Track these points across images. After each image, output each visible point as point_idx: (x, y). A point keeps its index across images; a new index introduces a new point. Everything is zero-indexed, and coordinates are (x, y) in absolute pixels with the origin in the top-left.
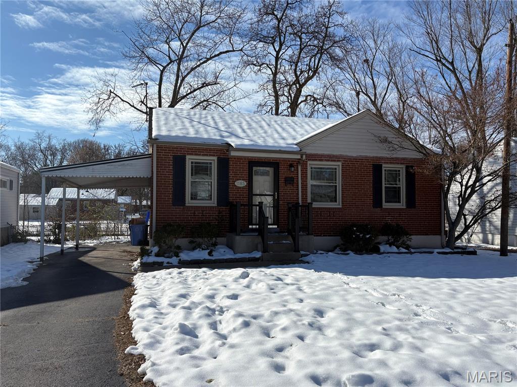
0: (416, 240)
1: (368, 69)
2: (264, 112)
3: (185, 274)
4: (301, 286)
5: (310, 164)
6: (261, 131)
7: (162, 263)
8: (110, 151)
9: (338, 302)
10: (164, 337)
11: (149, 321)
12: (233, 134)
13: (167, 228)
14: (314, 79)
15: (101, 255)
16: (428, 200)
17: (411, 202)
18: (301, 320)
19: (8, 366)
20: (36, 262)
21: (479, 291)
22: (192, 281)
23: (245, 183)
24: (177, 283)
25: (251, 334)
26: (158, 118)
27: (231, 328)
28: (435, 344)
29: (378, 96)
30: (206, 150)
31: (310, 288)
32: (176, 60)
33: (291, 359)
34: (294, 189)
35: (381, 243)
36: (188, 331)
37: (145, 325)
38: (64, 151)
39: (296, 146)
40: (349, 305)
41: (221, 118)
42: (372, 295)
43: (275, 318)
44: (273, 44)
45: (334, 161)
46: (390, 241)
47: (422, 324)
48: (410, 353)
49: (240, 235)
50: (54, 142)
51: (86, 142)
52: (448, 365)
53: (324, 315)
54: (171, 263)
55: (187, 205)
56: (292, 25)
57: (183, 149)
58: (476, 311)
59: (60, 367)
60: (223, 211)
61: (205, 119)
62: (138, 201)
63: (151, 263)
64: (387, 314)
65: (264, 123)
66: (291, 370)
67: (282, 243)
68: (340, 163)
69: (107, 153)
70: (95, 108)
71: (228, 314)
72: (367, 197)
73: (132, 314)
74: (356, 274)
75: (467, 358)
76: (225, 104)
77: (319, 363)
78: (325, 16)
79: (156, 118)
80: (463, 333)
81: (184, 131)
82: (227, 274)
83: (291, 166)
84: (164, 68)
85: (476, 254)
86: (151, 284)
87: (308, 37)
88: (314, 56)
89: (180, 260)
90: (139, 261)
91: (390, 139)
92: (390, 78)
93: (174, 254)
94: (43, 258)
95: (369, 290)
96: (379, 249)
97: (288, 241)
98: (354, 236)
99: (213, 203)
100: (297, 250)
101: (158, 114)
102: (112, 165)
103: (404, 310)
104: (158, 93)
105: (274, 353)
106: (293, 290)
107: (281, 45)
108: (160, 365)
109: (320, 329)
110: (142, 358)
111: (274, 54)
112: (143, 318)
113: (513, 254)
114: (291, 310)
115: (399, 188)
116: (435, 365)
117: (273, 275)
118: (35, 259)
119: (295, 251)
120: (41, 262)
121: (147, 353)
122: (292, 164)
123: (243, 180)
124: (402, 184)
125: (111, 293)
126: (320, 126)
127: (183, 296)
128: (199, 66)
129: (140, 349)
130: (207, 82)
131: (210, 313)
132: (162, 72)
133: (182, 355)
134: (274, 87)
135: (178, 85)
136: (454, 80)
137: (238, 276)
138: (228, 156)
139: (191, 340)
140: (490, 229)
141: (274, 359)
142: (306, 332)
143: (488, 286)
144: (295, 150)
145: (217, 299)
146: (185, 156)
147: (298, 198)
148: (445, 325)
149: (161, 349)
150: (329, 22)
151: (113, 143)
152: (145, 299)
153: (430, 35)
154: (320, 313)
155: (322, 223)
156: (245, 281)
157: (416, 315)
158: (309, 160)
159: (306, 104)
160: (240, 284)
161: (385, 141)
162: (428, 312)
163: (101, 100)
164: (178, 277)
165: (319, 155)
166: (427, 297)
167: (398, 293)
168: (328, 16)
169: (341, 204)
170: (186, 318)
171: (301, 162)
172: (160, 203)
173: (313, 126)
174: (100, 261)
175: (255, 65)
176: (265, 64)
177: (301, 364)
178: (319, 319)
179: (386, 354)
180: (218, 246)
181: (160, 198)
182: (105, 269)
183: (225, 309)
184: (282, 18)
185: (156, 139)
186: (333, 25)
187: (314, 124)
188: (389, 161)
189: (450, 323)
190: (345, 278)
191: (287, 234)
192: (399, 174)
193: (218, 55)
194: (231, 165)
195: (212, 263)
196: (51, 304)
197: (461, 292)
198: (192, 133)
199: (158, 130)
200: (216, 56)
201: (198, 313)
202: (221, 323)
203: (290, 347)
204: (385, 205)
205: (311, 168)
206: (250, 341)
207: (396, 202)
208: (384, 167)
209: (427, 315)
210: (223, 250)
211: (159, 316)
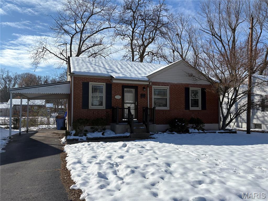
0: (207, 126)
1: (179, 39)
2: (126, 60)
3: (91, 145)
4: (155, 151)
5: (154, 87)
6: (128, 70)
7: (78, 139)
8: (41, 79)
9: (176, 159)
10: (89, 180)
11: (80, 171)
12: (113, 71)
13: (80, 121)
14: (152, 43)
15: (42, 135)
16: (212, 106)
17: (204, 107)
18: (160, 169)
19: (6, 197)
20: (7, 139)
21: (244, 152)
22: (96, 149)
23: (120, 97)
24: (89, 150)
25: (136, 177)
26: (73, 62)
27: (125, 174)
28: (230, 180)
29: (183, 52)
30: (100, 79)
31: (160, 152)
32: (80, 32)
33: (160, 189)
34: (145, 100)
35: (189, 128)
36: (102, 176)
37: (78, 173)
38: (16, 79)
39: (146, 78)
40: (182, 160)
41: (106, 62)
42: (192, 155)
43: (147, 168)
44: (131, 24)
45: (166, 86)
46: (194, 127)
47: (222, 170)
48: (220, 185)
49: (118, 124)
50: (10, 74)
51: (28, 74)
52: (240, 191)
53: (170, 166)
54: (83, 139)
55: (89, 108)
56: (141, 15)
57: (87, 79)
58: (246, 162)
59: (35, 197)
60: (109, 111)
61: (98, 63)
62: (57, 106)
63: (72, 139)
64: (202, 165)
65: (129, 66)
66: (161, 195)
67: (140, 128)
68: (168, 87)
69: (40, 80)
70: (35, 56)
71: (121, 167)
72: (182, 104)
73: (69, 167)
74: (181, 144)
75: (250, 187)
76: (106, 55)
77: (175, 192)
78: (158, 11)
79: (72, 62)
80: (242, 174)
81: (88, 69)
82: (115, 145)
83: (144, 88)
84: (73, 36)
85: (236, 133)
86: (75, 151)
87: (149, 22)
88: (152, 31)
89: (87, 138)
90: (64, 138)
91: (194, 75)
92: (190, 43)
93: (84, 134)
94: (11, 137)
95: (189, 152)
96: (189, 131)
97: (143, 127)
98: (176, 124)
99: (103, 107)
100: (148, 132)
101: (73, 60)
102: (49, 87)
103: (210, 162)
104: (70, 49)
105: (151, 187)
106: (151, 153)
107: (135, 25)
108: (91, 195)
109: (171, 173)
110: (80, 192)
111: (132, 30)
112: (75, 169)
113: (252, 133)
114: (154, 164)
115: (198, 99)
116: (234, 191)
117: (139, 145)
118: (6, 138)
119: (147, 132)
120: (10, 140)
121: (82, 188)
122: (144, 87)
123: (119, 95)
124: (199, 98)
125: (53, 156)
126: (157, 68)
127: (94, 157)
128: (92, 35)
129: (78, 186)
130: (96, 44)
131: (111, 166)
132: (72, 38)
133: (102, 189)
134: (132, 47)
135: (81, 45)
136: (221, 45)
137: (121, 146)
138: (111, 82)
139: (104, 180)
140: (240, 120)
141: (151, 190)
142: (164, 175)
143: (247, 149)
144: (146, 80)
145: (113, 158)
146: (89, 82)
147: (148, 105)
148: (232, 170)
149: (90, 186)
150: (160, 14)
151: (43, 75)
152: (75, 159)
153: (210, 23)
154: (168, 165)
155: (160, 117)
156: (125, 149)
157: (217, 165)
158: (153, 85)
159: (148, 56)
160: (123, 150)
161: (191, 75)
162: (222, 163)
163: (38, 52)
164: (88, 147)
165: (158, 83)
166: (220, 156)
167: (205, 154)
168: (160, 11)
169: (169, 108)
170: (100, 169)
171: (149, 86)
172: (75, 107)
173: (154, 68)
174: (42, 138)
175: (121, 35)
176: (126, 35)
177: (166, 193)
178: (169, 168)
179: (208, 186)
180: (107, 130)
181: (75, 105)
182: (46, 143)
183: (118, 164)
184: (135, 11)
185: (74, 73)
186: (162, 16)
187: (154, 67)
188: (193, 86)
189: (235, 169)
190: (176, 146)
191: (142, 123)
192: (198, 92)
193: (102, 30)
194: (113, 88)
195: (104, 139)
196: (22, 162)
197: (235, 153)
198: (92, 70)
199: (74, 68)
200: (101, 30)
201: (106, 166)
202: (118, 171)
203: (158, 183)
204: (191, 108)
205: (154, 89)
206: (137, 181)
207: (196, 107)
208: (190, 89)
209: (222, 165)
210: (110, 132)
211: (84, 168)
